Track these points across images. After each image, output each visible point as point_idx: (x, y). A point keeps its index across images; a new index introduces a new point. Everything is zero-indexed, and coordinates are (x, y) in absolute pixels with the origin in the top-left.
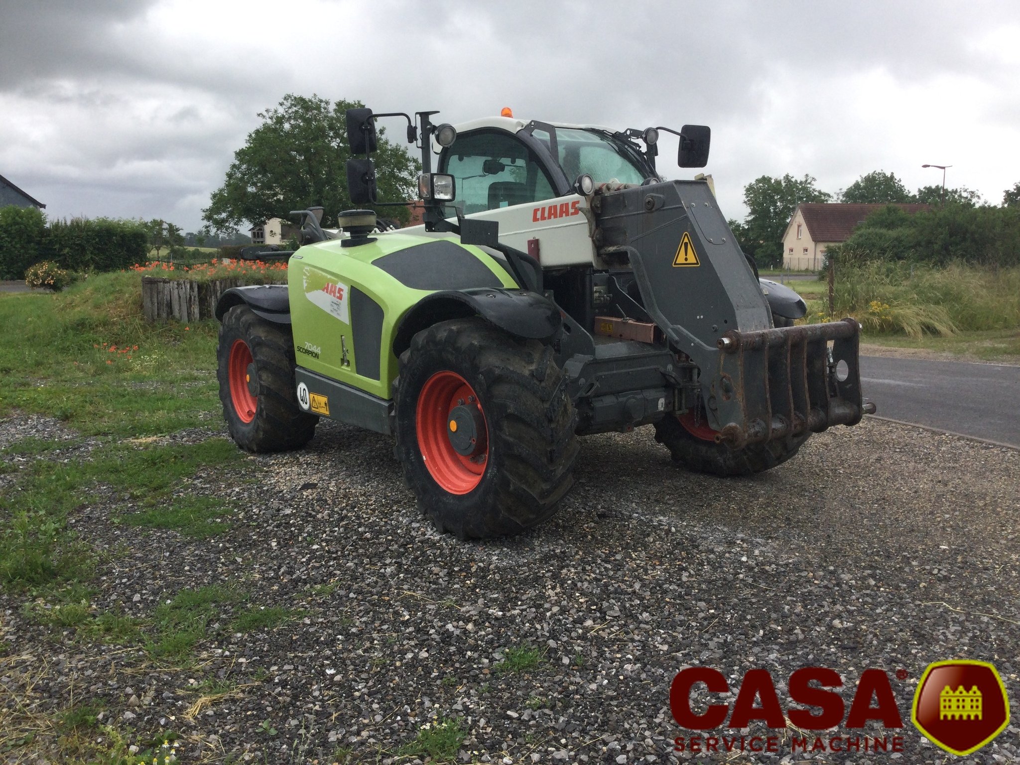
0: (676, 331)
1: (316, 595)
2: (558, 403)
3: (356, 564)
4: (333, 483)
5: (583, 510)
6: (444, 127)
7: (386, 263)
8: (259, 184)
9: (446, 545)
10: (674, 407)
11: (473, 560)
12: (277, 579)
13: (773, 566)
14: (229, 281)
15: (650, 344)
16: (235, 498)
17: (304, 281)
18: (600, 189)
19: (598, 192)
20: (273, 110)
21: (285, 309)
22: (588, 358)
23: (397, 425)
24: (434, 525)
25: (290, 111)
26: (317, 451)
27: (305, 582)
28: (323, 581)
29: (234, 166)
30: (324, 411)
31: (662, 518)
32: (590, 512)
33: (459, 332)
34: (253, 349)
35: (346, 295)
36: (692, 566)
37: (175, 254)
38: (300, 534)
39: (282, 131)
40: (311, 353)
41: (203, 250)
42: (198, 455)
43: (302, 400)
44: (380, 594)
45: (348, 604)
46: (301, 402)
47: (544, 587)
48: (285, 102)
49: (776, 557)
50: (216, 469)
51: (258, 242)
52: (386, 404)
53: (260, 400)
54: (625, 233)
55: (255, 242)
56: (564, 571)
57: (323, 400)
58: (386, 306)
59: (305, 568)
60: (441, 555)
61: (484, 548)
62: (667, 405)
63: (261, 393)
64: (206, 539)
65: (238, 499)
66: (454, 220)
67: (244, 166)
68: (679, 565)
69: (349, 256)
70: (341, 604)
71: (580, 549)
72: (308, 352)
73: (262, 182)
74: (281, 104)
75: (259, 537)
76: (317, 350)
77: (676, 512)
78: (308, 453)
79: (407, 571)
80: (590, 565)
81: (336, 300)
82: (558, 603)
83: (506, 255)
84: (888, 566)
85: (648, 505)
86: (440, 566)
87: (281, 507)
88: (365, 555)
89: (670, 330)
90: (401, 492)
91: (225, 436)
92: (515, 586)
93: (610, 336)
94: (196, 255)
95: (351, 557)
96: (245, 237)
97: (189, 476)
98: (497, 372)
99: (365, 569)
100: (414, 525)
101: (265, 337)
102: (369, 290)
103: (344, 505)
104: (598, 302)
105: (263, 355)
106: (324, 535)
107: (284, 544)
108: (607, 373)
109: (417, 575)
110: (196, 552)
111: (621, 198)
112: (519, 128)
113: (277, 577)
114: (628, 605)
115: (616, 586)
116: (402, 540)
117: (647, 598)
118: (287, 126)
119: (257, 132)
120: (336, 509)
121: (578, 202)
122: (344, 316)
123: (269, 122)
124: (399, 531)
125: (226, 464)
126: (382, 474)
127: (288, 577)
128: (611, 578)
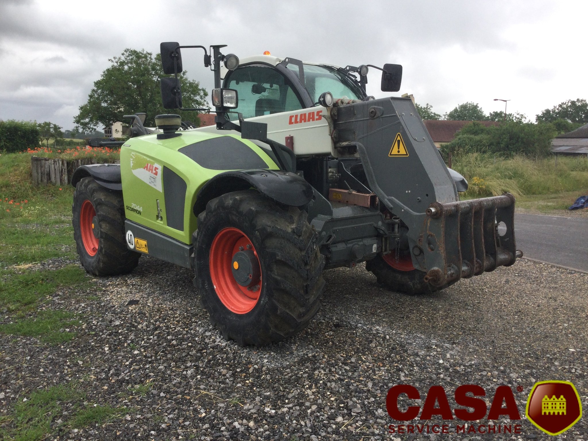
0: (391, 201)
1: (136, 394)
2: (311, 252)
3: (165, 367)
4: (150, 301)
5: (324, 321)
6: (230, 56)
7: (187, 151)
8: (109, 102)
9: (231, 350)
10: (382, 249)
11: (250, 363)
12: (107, 379)
13: (462, 367)
14: (87, 160)
15: (367, 208)
16: (81, 312)
17: (131, 162)
18: (337, 103)
19: (335, 105)
20: (118, 58)
21: (118, 180)
22: (328, 218)
23: (196, 263)
24: (221, 334)
25: (128, 59)
26: (140, 275)
27: (128, 383)
28: (141, 382)
29: (93, 90)
30: (145, 250)
31: (378, 327)
32: (328, 323)
33: (241, 201)
34: (96, 207)
35: (160, 171)
36: (405, 367)
37: (58, 143)
38: (125, 341)
39: (123, 70)
40: (136, 211)
41: (75, 140)
42: (58, 278)
43: (129, 242)
44: (182, 393)
45: (159, 402)
46: (129, 244)
47: (303, 386)
48: (125, 53)
49: (462, 359)
50: (70, 288)
51: (108, 136)
52: (188, 248)
53: (100, 242)
54: (354, 133)
55: (106, 136)
56: (316, 372)
57: (143, 243)
58: (188, 179)
59: (128, 371)
60: (227, 359)
61: (258, 353)
62: (378, 248)
63: (101, 237)
64: (58, 345)
65: (83, 313)
66: (237, 122)
67: (100, 91)
68: (397, 366)
69: (162, 145)
70: (154, 402)
71: (325, 353)
72: (133, 210)
73: (111, 100)
74: (123, 54)
75: (96, 344)
76: (140, 209)
77: (387, 322)
78: (134, 277)
79: (203, 373)
80: (334, 367)
81: (153, 175)
82: (315, 402)
83: (272, 146)
84: (540, 366)
85: (367, 317)
86: (227, 368)
87: (113, 319)
88: (172, 359)
89: (386, 200)
90: (198, 307)
91: (78, 264)
92: (282, 385)
93: (339, 202)
94: (70, 144)
95: (162, 361)
96: (101, 133)
97: (50, 293)
98: (269, 230)
99: (172, 371)
100: (208, 334)
101: (104, 199)
102: (177, 169)
103: (158, 317)
104: (331, 179)
105: (102, 211)
106: (143, 342)
107: (114, 349)
108: (340, 228)
109: (210, 376)
110: (50, 356)
111: (352, 109)
112: (278, 63)
113: (107, 378)
114: (366, 403)
115: (355, 385)
116: (199, 346)
117: (379, 395)
118: (126, 67)
119: (108, 70)
120: (152, 321)
121: (321, 112)
122: (159, 186)
123: (115, 64)
124: (196, 339)
125: (77, 285)
126: (184, 292)
127: (116, 378)
128: (350, 378)
